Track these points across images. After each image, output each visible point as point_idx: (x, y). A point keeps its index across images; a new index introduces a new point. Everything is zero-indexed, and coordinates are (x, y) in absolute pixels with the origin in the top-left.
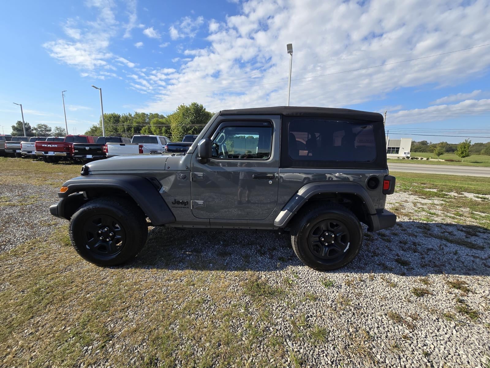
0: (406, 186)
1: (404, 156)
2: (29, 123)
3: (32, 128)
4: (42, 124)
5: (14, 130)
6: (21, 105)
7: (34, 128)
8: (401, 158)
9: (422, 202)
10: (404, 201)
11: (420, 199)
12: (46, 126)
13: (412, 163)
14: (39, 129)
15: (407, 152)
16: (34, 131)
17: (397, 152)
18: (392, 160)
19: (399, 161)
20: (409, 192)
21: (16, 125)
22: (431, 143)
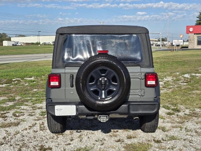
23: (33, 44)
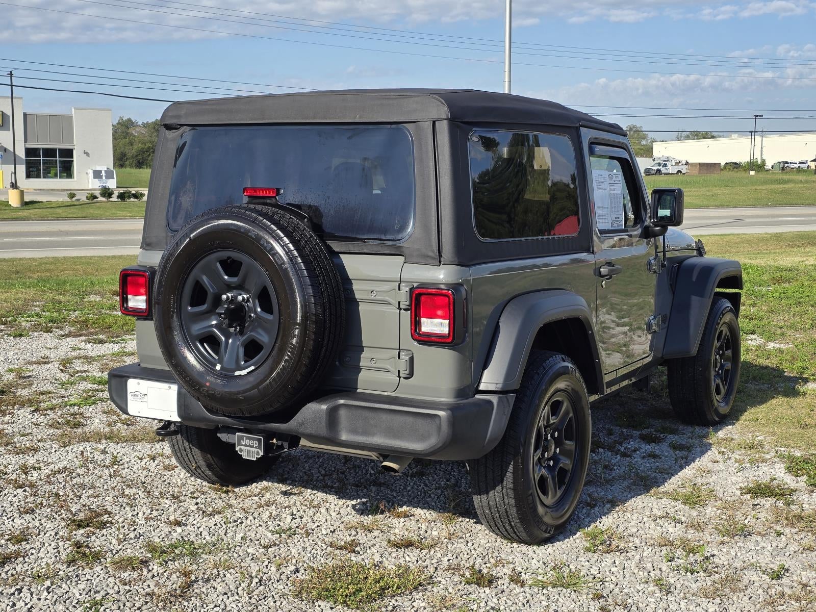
0: (59, 311)
1: (94, 185)
8: (83, 198)
9: (91, 354)
10: (35, 363)
11: (89, 346)
13: (125, 218)
15: (103, 168)
17: (67, 170)
18: (49, 206)
19: (73, 209)
20: (62, 328)
23: (735, 166)
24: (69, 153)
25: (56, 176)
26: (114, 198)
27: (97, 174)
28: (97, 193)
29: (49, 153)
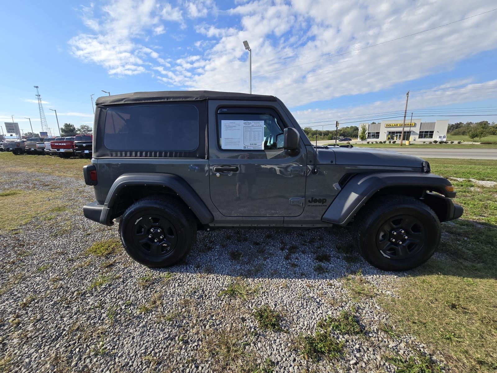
2: (73, 125)
3: (76, 129)
4: (85, 125)
5: (62, 132)
6: (55, 110)
7: (78, 129)
8: (427, 143)
12: (88, 127)
14: (82, 130)
15: (443, 136)
16: (78, 132)
17: (431, 136)
21: (63, 128)
22: (493, 123)
24: (433, 132)
25: (427, 138)
26: (438, 143)
27: (440, 137)
28: (432, 142)
29: (427, 132)
